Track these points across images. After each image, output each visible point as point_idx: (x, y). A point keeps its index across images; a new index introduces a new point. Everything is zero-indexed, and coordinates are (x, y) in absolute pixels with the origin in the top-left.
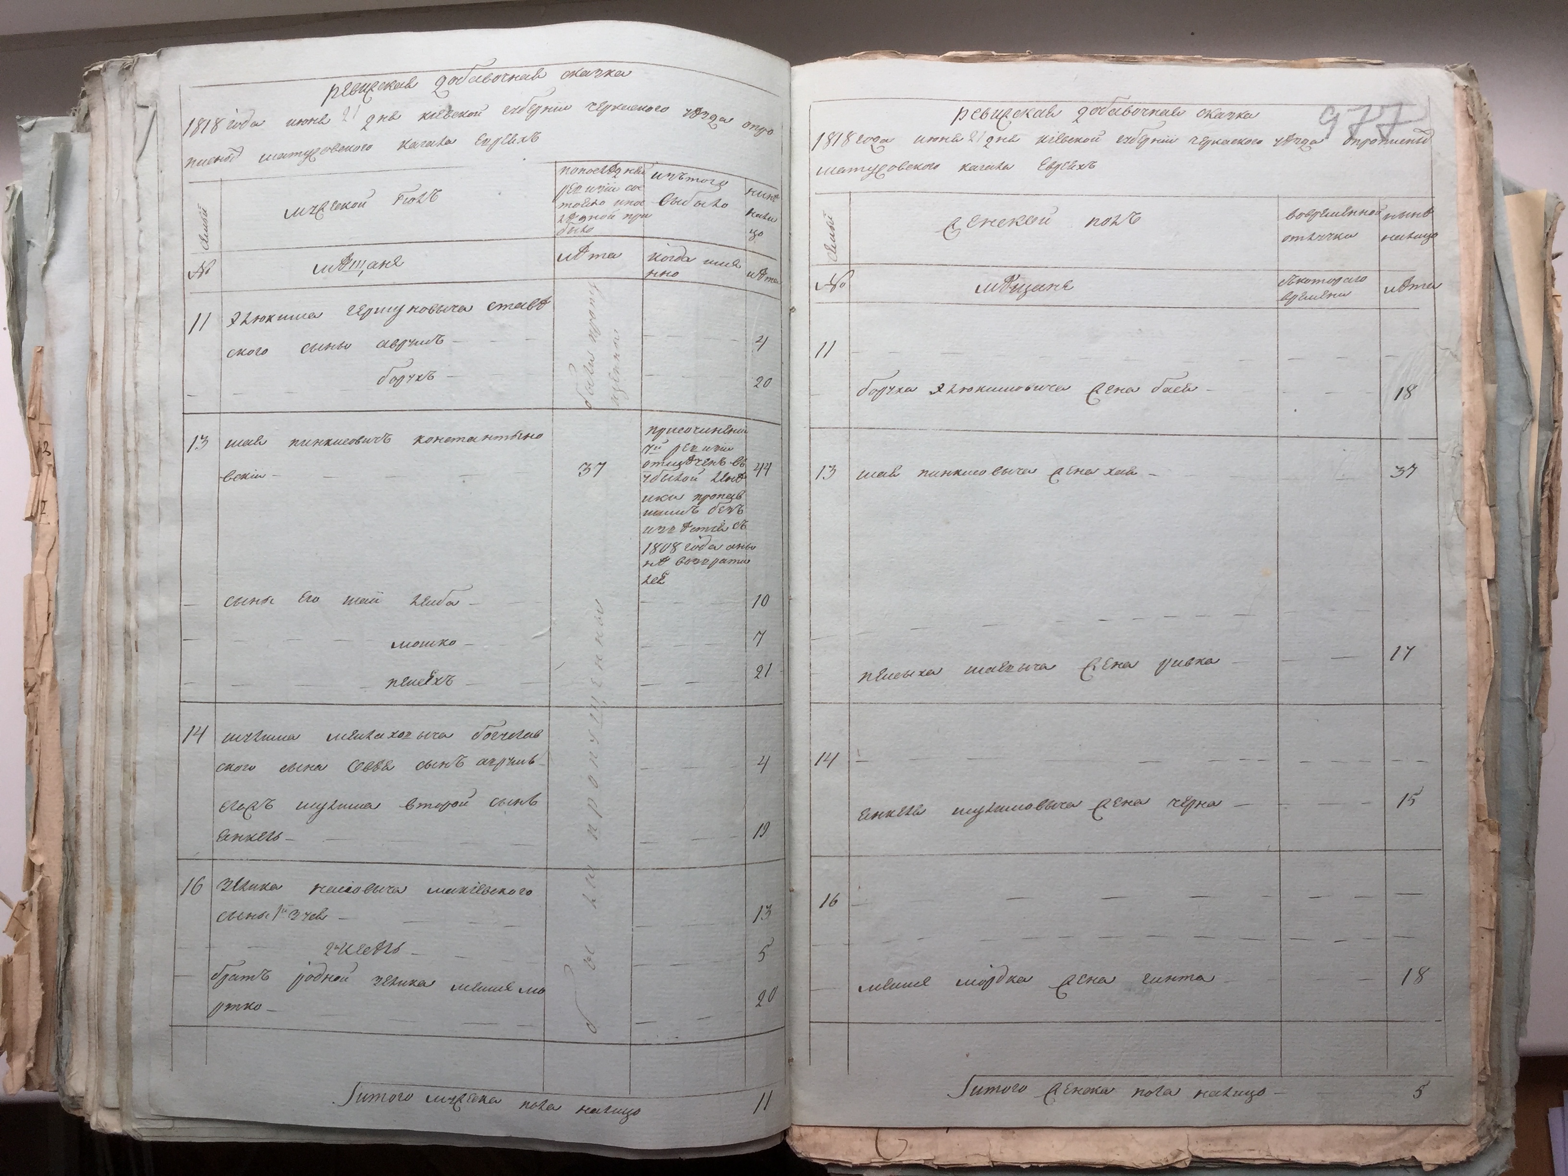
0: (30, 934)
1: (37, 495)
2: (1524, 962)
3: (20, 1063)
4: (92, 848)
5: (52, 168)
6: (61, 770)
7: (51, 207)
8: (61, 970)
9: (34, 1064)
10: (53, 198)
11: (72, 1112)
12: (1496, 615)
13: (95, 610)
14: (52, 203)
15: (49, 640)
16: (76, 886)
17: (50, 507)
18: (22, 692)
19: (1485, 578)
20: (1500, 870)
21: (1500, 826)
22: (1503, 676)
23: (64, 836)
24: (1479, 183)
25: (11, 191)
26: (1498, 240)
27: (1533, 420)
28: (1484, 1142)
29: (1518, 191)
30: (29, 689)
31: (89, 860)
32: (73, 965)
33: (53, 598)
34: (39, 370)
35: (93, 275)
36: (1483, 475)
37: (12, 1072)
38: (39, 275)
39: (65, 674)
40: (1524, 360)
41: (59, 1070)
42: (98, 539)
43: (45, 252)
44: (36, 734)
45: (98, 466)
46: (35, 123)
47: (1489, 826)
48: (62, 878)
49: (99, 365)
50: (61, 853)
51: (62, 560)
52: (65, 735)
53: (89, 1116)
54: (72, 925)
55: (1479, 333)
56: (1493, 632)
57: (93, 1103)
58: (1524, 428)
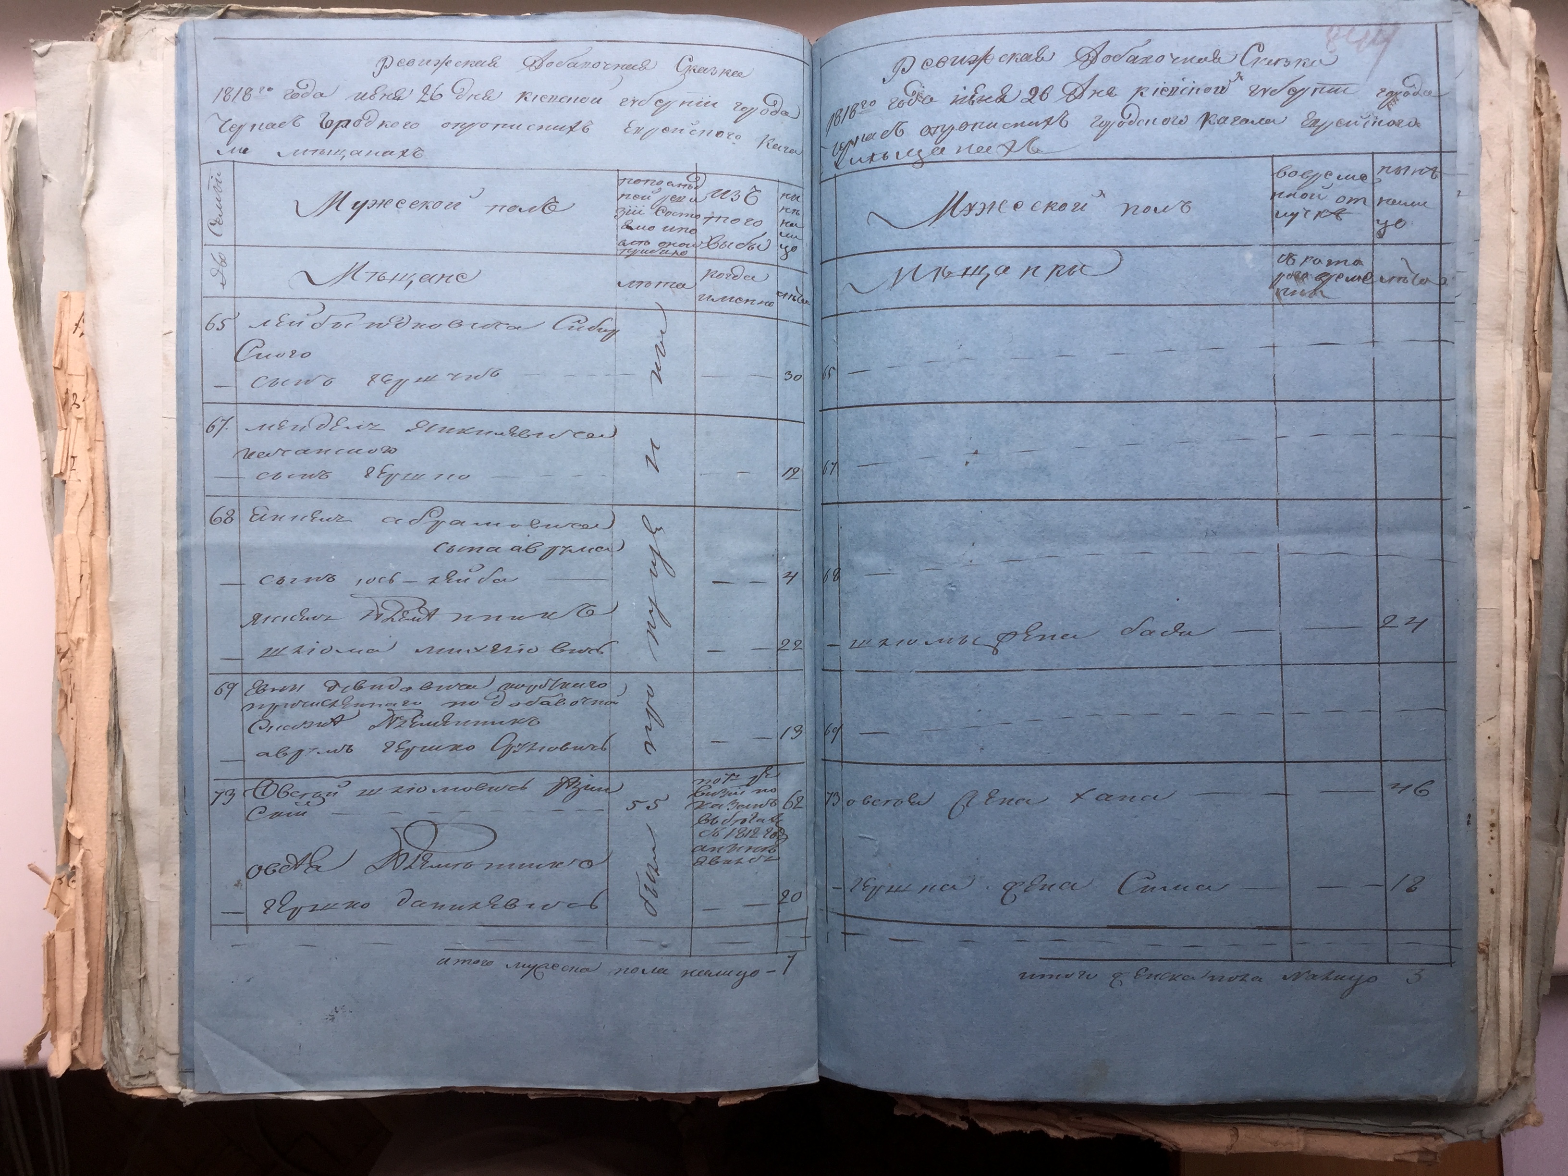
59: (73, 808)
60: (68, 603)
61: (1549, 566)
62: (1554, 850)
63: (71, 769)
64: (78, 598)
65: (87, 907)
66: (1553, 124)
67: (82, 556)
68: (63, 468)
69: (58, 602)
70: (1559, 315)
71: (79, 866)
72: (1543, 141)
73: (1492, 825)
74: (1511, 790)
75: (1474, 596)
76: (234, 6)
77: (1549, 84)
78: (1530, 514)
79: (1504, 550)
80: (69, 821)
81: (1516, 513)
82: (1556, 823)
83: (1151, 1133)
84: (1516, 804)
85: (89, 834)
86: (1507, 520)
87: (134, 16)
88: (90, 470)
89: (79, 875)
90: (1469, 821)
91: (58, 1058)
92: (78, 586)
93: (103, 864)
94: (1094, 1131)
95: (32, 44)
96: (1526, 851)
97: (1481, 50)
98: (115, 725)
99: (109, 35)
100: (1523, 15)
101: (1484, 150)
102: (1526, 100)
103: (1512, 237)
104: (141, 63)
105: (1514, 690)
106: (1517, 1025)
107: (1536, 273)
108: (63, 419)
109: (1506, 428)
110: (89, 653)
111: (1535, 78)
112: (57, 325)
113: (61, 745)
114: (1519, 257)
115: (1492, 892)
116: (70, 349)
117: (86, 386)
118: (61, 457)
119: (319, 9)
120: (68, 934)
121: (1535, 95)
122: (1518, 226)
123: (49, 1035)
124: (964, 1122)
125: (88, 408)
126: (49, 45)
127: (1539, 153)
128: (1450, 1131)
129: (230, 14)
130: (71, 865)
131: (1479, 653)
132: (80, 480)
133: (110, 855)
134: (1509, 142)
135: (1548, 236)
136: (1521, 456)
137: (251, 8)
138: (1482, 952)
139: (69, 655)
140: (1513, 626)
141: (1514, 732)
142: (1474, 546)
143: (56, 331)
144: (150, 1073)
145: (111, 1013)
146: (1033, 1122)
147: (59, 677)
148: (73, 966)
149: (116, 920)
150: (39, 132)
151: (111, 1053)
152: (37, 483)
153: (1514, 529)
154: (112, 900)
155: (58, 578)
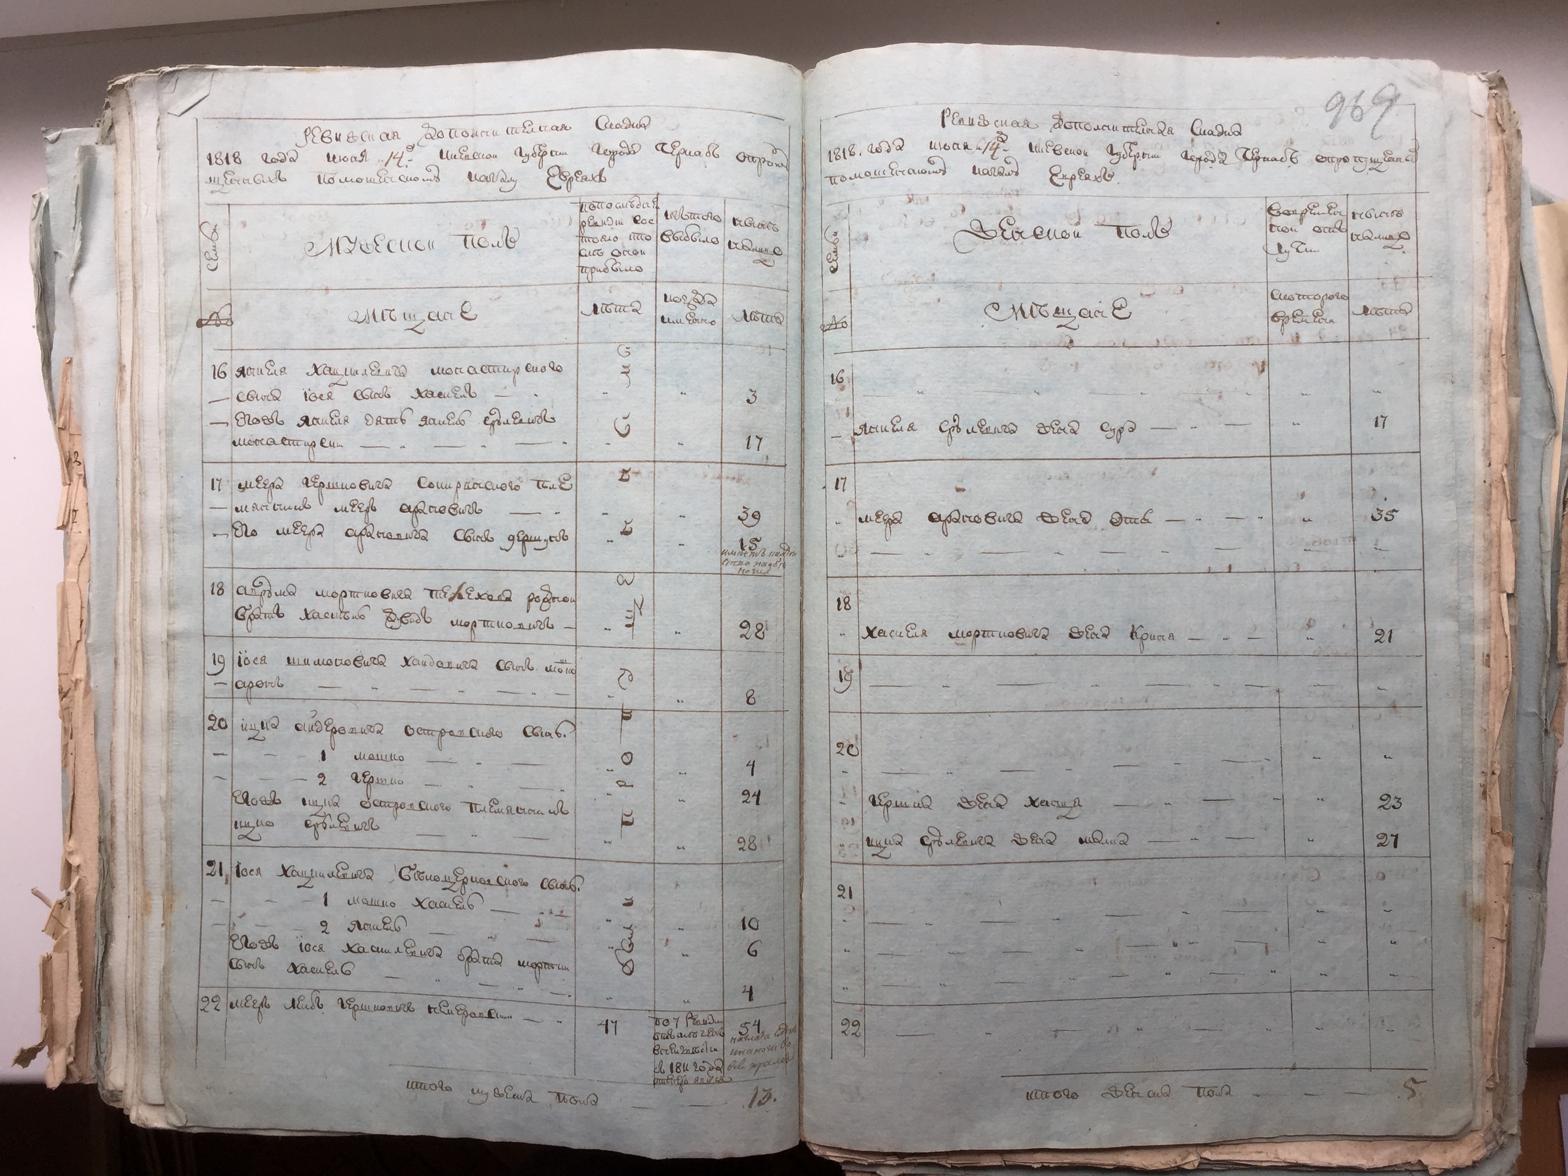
0: (68, 933)
1: (68, 505)
2: (1534, 975)
3: (61, 1058)
4: (128, 851)
5: (78, 181)
6: (95, 773)
7: (78, 221)
8: (99, 967)
9: (74, 1058)
10: (79, 210)
11: (112, 1104)
12: (1514, 629)
13: (128, 619)
14: (79, 215)
15: (82, 647)
16: (113, 887)
17: (81, 516)
18: (56, 696)
19: (1504, 592)
20: (1514, 881)
21: (1513, 838)
22: (1519, 694)
23: (100, 838)
24: (1506, 193)
25: (38, 200)
26: (1525, 251)
27: (1556, 434)
28: (1490, 1147)
29: (1547, 202)
30: (63, 694)
31: (125, 862)
32: (110, 964)
33: (86, 606)
34: (69, 380)
35: (121, 287)
36: (1505, 490)
37: (53, 1066)
38: (67, 287)
39: (99, 680)
40: (1548, 373)
41: (98, 1064)
42: (129, 548)
43: (73, 265)
44: (71, 738)
45: (128, 477)
46: (60, 134)
47: (1503, 838)
48: (98, 879)
49: (127, 377)
50: (97, 853)
51: (94, 569)
52: (99, 741)
53: (129, 1110)
54: (110, 925)
55: (1504, 346)
56: (1511, 646)
57: (132, 1097)
58: (1547, 443)
59: (72, 837)
60: (68, 645)
62: (1537, 896)
63: (70, 801)
64: (78, 642)
65: (81, 931)
66: (1515, 141)
67: (82, 602)
68: (66, 521)
69: (60, 645)
70: (1527, 337)
71: (73, 891)
80: (71, 852)
82: (1539, 867)
85: (84, 863)
91: (54, 1071)
92: (78, 631)
95: (44, 132)
108: (66, 476)
110: (86, 692)
112: (60, 389)
118: (63, 511)
120: (64, 955)
123: (45, 1047)
126: (58, 133)
132: (80, 532)
139: (70, 694)
147: (63, 714)
148: (67, 986)
150: (54, 212)
151: (97, 1070)
155: (60, 623)
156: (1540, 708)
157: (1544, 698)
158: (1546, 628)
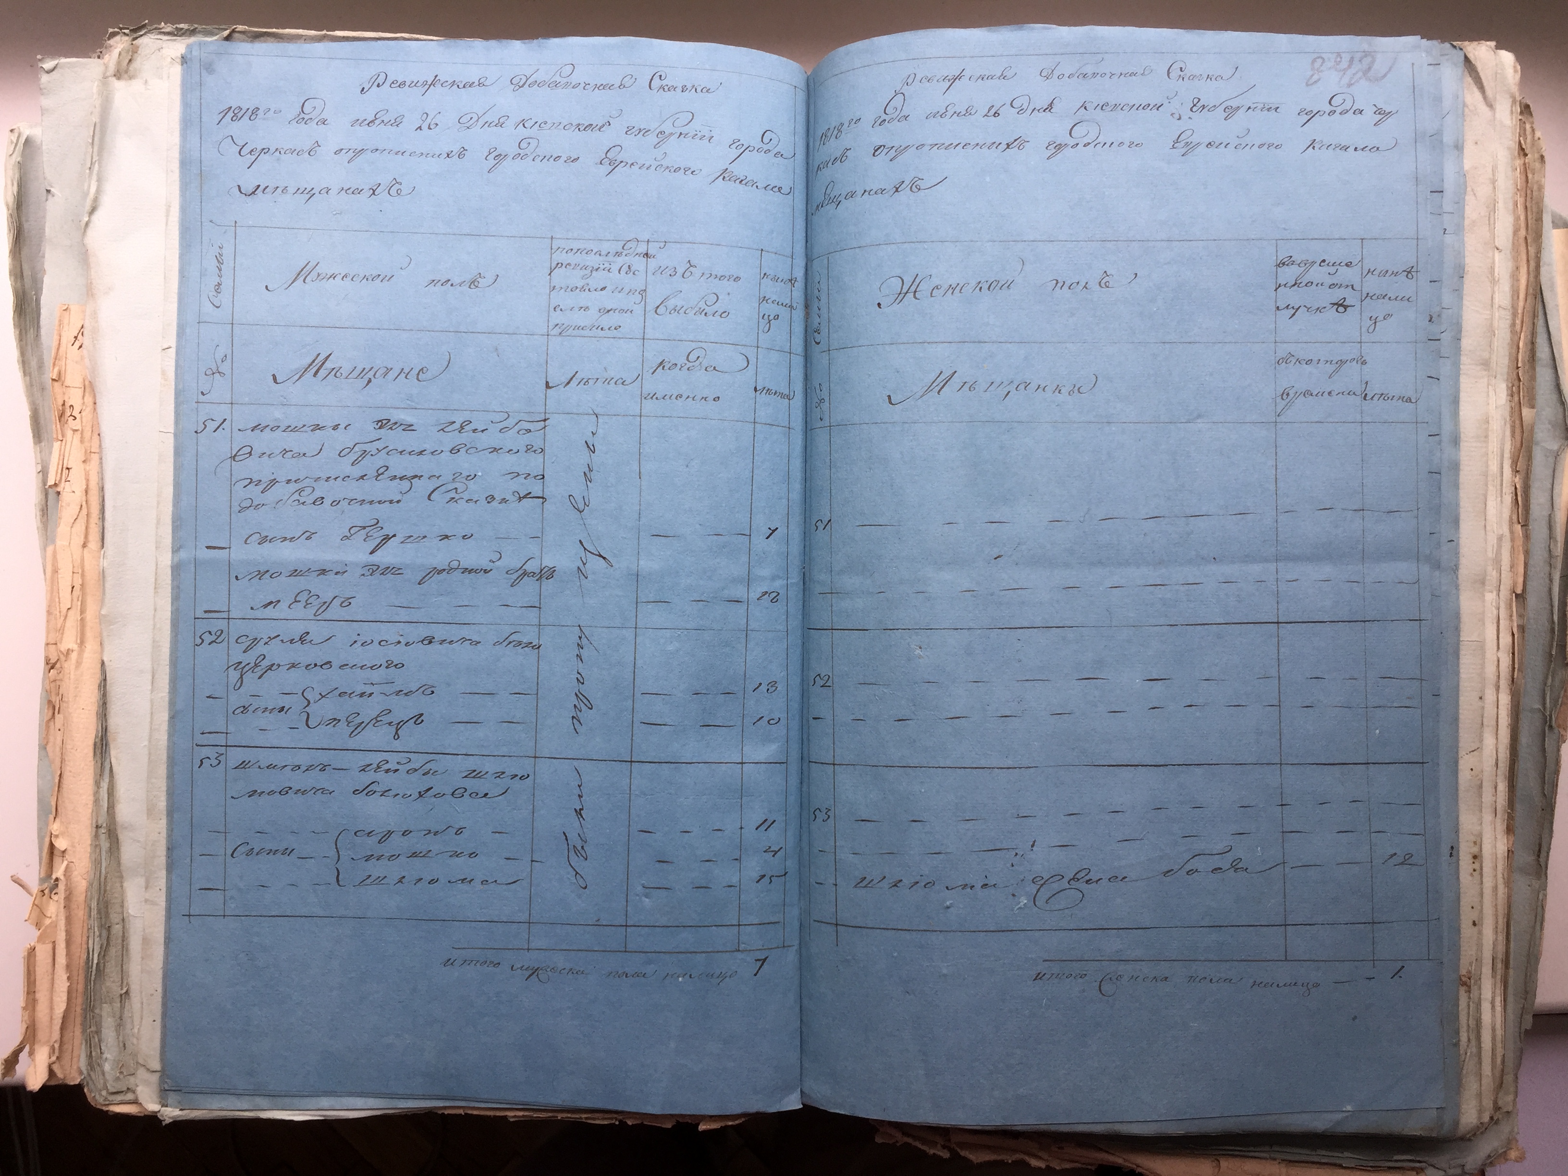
59: (57, 820)
60: (58, 614)
61: (1532, 600)
62: (1536, 884)
63: (57, 781)
64: (69, 609)
65: (69, 920)
66: (1537, 165)
67: (73, 567)
68: (58, 479)
69: (49, 613)
70: (1543, 352)
71: (62, 878)
72: (1527, 181)
73: (1475, 857)
74: (1494, 823)
75: (1457, 629)
76: (240, 28)
77: (1534, 126)
78: (1513, 547)
79: (1487, 583)
80: (53, 832)
81: (1500, 547)
82: (1539, 856)
83: (1133, 1164)
84: (1499, 837)
85: (73, 846)
86: (1490, 554)
87: (141, 36)
88: (84, 482)
89: (62, 887)
90: (1451, 853)
91: (35, 1072)
92: (69, 597)
93: (85, 876)
94: (1076, 1162)
95: (40, 60)
96: (1508, 883)
97: (1466, 91)
98: (102, 736)
99: (116, 52)
100: (1507, 57)
101: (1469, 189)
102: (1512, 140)
103: (1496, 274)
104: (146, 81)
105: (1497, 722)
106: (1499, 1060)
107: (1520, 311)
108: (59, 431)
109: (1490, 463)
110: (79, 664)
111: (1520, 120)
112: (56, 337)
113: (48, 756)
114: (1503, 296)
115: (1474, 924)
116: (68, 361)
117: (83, 398)
118: (55, 469)
119: (324, 32)
120: (50, 946)
121: (1520, 136)
122: (1503, 265)
123: (27, 1049)
124: (946, 1151)
125: (84, 420)
126: (56, 62)
127: (1523, 194)
128: (1432, 1165)
129: (236, 35)
130: (54, 877)
131: (1461, 684)
132: (74, 492)
133: (94, 867)
134: (1494, 182)
135: (1532, 276)
136: (1504, 491)
137: (256, 30)
138: (1464, 984)
139: (58, 666)
140: (1496, 659)
141: (1497, 764)
142: (1457, 578)
143: (55, 344)
144: (128, 1089)
145: (90, 1027)
146: (1015, 1151)
147: (48, 688)
148: (53, 979)
149: (97, 933)
150: (44, 147)
151: (89, 1068)
152: (32, 496)
153: (1497, 561)
154: (94, 913)
155: (49, 589)
156: (1544, 704)
157: (1548, 695)
158: (1552, 630)
